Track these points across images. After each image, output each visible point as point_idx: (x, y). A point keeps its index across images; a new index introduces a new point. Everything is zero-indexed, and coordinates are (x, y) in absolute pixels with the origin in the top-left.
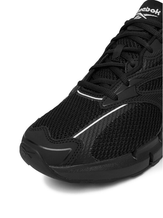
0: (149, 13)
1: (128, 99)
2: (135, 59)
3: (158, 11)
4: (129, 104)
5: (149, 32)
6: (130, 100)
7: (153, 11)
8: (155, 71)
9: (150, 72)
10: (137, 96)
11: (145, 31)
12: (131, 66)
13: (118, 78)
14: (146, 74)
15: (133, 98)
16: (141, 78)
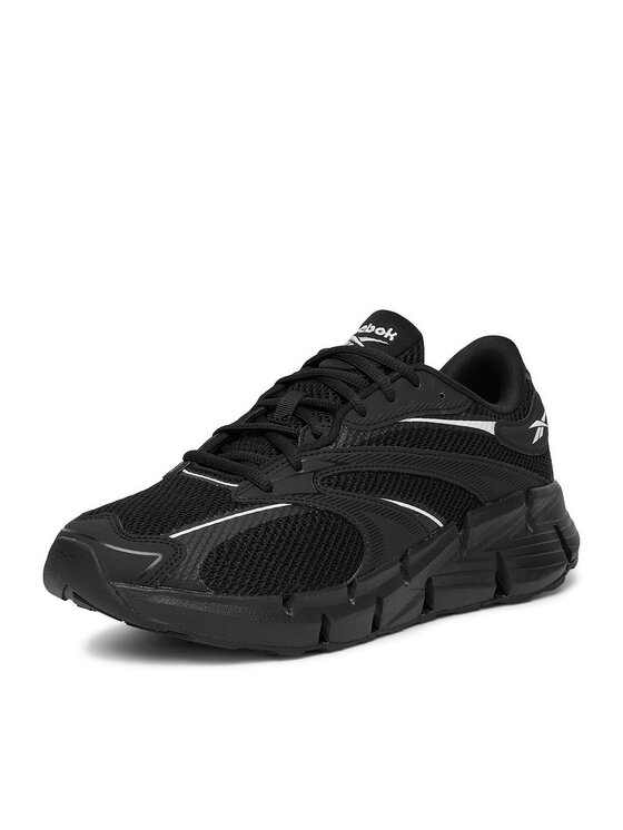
0: (372, 335)
1: (294, 495)
2: (324, 423)
3: (392, 333)
4: (294, 505)
5: (363, 373)
6: (297, 497)
7: (380, 331)
8: (363, 454)
9: (352, 454)
10: (315, 494)
11: (357, 370)
12: (314, 435)
13: (279, 452)
14: (342, 455)
15: (304, 494)
16: (329, 461)
